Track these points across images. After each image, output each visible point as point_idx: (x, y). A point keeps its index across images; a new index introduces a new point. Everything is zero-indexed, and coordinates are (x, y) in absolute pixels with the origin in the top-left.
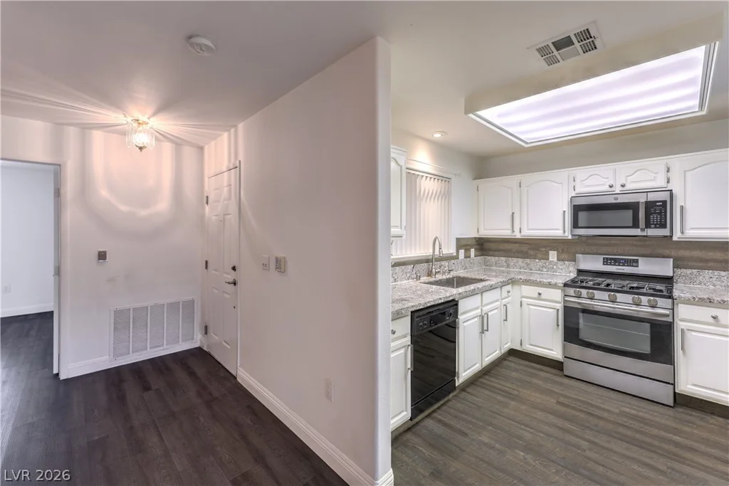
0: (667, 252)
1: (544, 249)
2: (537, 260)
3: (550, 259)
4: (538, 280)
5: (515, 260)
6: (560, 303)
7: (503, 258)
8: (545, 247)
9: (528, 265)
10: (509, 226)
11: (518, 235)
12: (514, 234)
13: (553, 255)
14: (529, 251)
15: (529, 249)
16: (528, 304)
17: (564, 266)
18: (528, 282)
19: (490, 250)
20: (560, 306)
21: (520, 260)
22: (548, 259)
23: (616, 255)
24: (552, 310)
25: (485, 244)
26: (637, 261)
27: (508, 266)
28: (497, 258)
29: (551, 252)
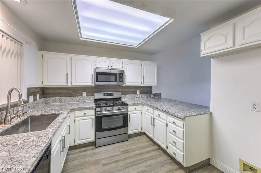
0: (119, 90)
1: (80, 91)
2: (77, 97)
3: (83, 96)
4: (84, 107)
5: (65, 98)
6: (93, 115)
7: (58, 98)
8: (80, 90)
9: (72, 99)
10: (65, 80)
11: (70, 85)
12: (68, 85)
13: (84, 94)
14: (73, 93)
15: (73, 92)
16: (78, 120)
17: (89, 98)
18: (79, 109)
19: (49, 94)
20: (94, 117)
21: (68, 98)
22: (82, 96)
23: (108, 92)
24: (90, 120)
25: (45, 90)
26: (113, 94)
27: (61, 102)
28: (54, 98)
29: (83, 93)
